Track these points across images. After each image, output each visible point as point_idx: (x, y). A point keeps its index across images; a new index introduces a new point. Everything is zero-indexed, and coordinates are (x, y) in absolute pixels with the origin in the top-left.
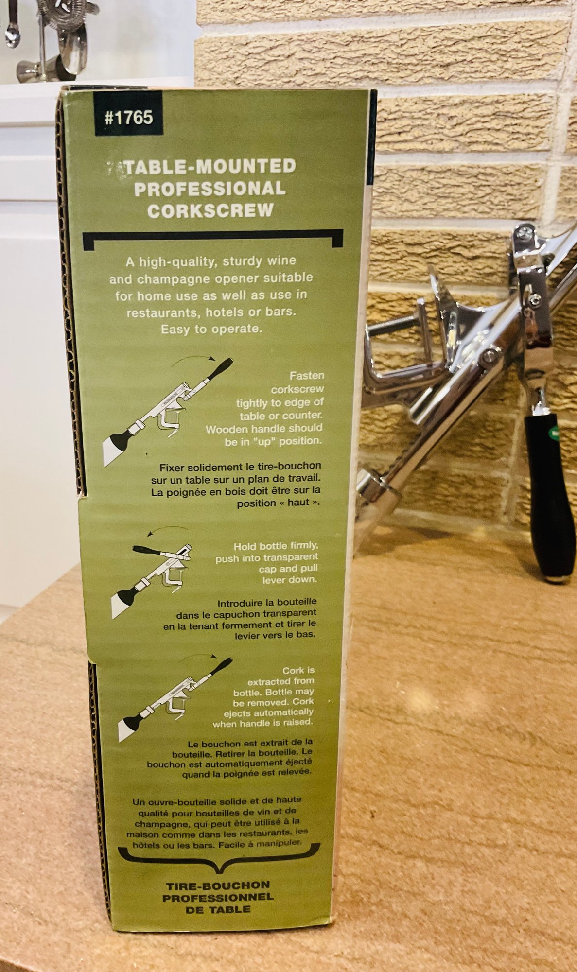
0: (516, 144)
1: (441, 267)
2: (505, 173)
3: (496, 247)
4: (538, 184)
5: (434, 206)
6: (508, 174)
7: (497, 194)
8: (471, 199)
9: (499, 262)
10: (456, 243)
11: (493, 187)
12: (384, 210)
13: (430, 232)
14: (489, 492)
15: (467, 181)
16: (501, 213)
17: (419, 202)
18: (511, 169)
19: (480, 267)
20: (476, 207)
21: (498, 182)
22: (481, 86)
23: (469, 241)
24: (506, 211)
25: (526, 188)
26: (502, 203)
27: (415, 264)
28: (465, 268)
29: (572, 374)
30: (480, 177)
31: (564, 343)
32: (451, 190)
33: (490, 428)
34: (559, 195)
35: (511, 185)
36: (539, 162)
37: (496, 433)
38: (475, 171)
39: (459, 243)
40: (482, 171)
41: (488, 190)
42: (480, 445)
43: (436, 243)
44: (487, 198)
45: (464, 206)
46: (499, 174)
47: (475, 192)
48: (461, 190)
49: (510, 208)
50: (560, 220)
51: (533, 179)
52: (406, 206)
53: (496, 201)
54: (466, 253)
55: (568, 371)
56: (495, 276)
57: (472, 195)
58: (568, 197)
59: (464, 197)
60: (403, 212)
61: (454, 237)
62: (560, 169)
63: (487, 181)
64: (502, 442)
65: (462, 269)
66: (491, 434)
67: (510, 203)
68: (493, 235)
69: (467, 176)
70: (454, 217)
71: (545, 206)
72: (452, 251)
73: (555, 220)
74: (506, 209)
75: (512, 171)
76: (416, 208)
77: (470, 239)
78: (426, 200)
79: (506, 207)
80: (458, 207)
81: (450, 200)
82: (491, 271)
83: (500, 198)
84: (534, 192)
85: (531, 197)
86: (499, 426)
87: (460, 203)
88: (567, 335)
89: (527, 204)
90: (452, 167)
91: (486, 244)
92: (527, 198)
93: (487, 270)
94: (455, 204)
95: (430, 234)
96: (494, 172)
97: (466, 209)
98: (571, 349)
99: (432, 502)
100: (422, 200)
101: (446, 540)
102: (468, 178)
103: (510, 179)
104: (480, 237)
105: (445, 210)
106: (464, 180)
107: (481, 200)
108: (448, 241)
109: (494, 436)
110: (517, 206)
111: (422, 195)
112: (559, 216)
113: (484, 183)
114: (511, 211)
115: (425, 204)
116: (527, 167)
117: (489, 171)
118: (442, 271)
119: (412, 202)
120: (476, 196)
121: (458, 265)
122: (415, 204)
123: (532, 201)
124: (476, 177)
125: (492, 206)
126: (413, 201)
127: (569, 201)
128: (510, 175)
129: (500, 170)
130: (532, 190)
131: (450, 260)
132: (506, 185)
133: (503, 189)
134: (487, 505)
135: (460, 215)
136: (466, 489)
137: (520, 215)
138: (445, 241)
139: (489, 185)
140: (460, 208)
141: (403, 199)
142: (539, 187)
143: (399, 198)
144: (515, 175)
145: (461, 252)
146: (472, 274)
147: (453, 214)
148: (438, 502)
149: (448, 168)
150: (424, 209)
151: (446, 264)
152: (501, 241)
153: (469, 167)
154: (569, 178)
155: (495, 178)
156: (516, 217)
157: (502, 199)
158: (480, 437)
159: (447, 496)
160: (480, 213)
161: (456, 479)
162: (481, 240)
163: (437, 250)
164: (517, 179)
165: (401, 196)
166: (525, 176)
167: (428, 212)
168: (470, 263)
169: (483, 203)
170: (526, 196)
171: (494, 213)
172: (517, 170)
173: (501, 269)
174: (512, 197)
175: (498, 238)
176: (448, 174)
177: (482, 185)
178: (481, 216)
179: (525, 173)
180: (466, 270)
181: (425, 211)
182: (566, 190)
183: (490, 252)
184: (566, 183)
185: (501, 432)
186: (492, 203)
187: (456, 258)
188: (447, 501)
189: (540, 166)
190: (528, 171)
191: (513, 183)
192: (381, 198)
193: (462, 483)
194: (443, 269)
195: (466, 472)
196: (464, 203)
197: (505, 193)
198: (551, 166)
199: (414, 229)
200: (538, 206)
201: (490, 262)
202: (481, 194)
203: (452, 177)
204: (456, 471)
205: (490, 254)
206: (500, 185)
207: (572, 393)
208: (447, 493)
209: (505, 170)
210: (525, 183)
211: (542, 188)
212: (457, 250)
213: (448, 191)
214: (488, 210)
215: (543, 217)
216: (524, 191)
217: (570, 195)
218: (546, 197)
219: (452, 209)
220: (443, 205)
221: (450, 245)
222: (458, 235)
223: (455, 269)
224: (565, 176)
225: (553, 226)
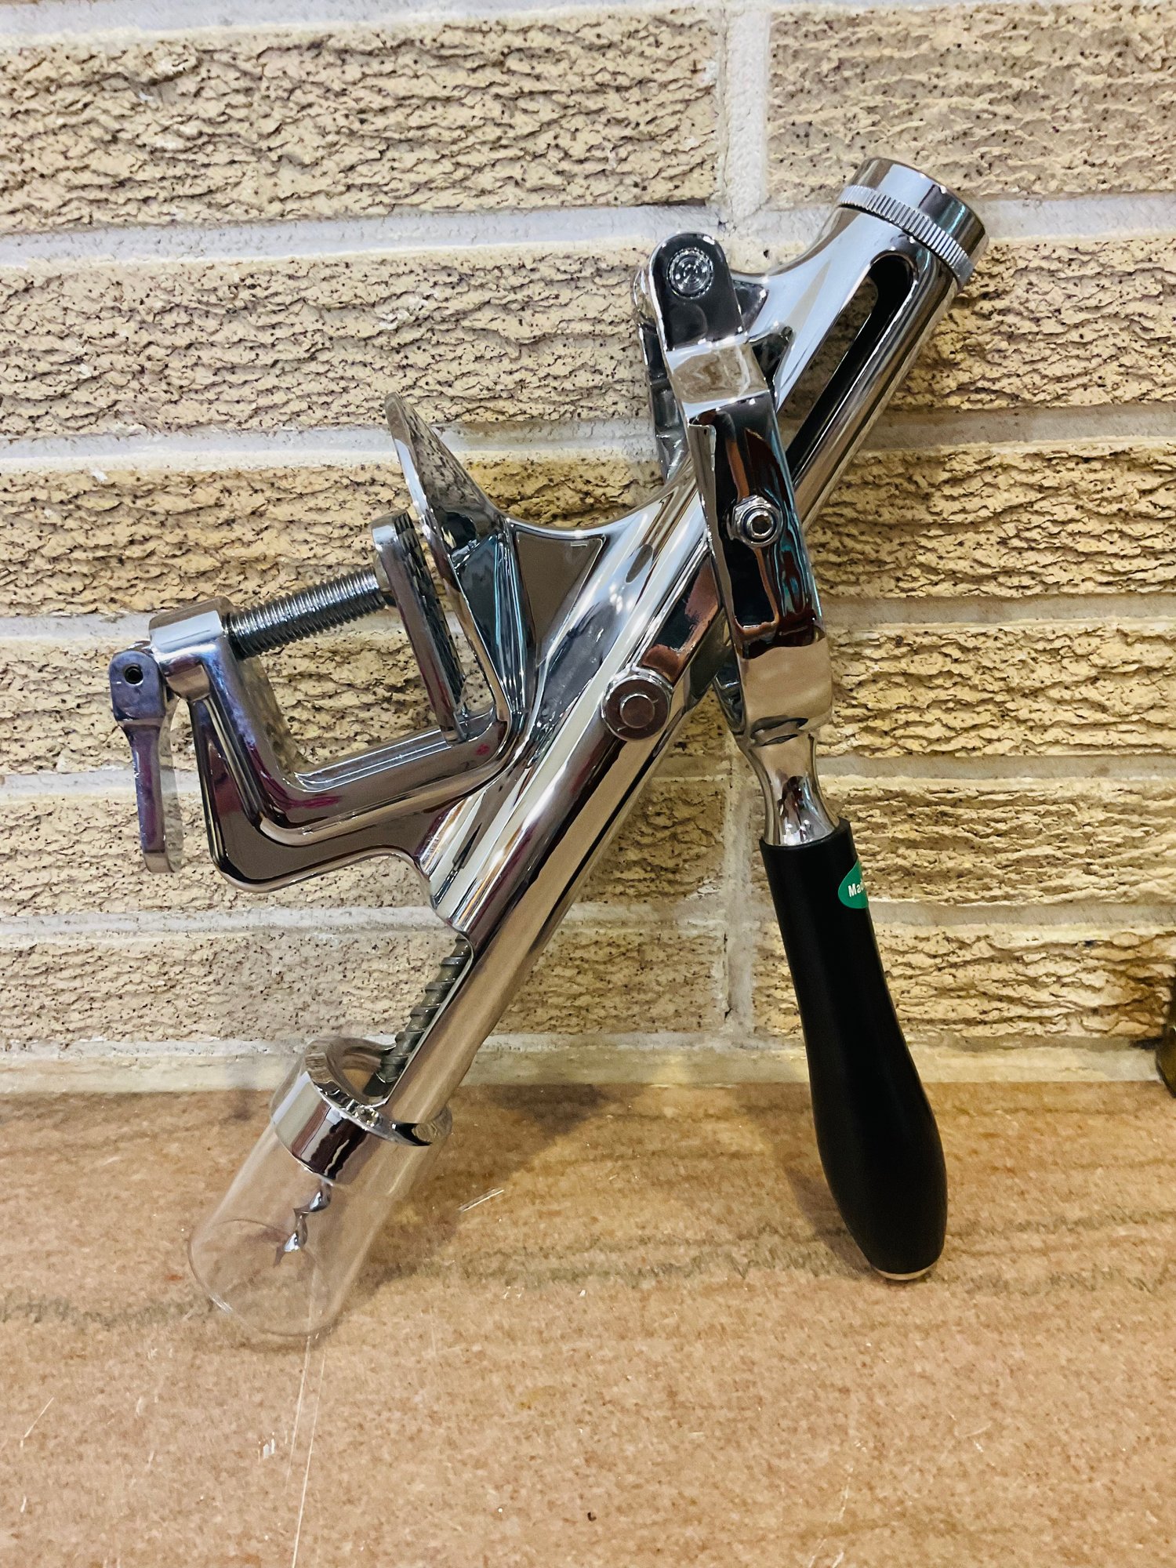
1: (442, 377)
2: (591, 48)
3: (601, 304)
4: (704, 80)
5: (380, 173)
6: (603, 49)
7: (579, 121)
8: (496, 145)
9: (615, 349)
10: (476, 297)
11: (562, 99)
12: (220, 198)
13: (383, 262)
15: (474, 80)
16: (600, 186)
17: (329, 165)
18: (611, 32)
19: (559, 369)
20: (516, 172)
21: (575, 82)
23: (514, 289)
24: (613, 180)
25: (664, 96)
26: (598, 154)
27: (360, 372)
28: (517, 376)
30: (512, 63)
32: (426, 116)
33: (661, 821)
34: (773, 113)
35: (618, 89)
37: (679, 829)
38: (495, 44)
39: (486, 295)
40: (518, 42)
41: (546, 110)
42: (641, 863)
43: (412, 301)
44: (546, 138)
45: (479, 170)
46: (575, 50)
47: (506, 119)
48: (459, 115)
49: (625, 167)
50: (783, 199)
51: (685, 64)
52: (289, 180)
53: (578, 150)
54: (510, 327)
56: (611, 397)
57: (498, 132)
58: (800, 119)
59: (471, 140)
60: (281, 200)
61: (463, 278)
62: (765, 26)
63: (538, 78)
64: (696, 850)
65: (509, 381)
66: (667, 833)
67: (623, 153)
68: (583, 262)
69: (469, 64)
70: (451, 210)
71: (734, 153)
72: (466, 323)
73: (769, 199)
74: (613, 172)
75: (616, 38)
76: (323, 184)
77: (516, 281)
78: (351, 155)
79: (612, 165)
80: (460, 173)
81: (429, 153)
82: (598, 380)
83: (587, 137)
84: (695, 111)
85: (685, 129)
86: (682, 812)
87: (461, 159)
89: (675, 152)
90: (415, 35)
91: (566, 294)
92: (676, 129)
93: (584, 379)
94: (447, 165)
95: (385, 272)
96: (556, 43)
97: (485, 180)
100: (336, 157)
102: (474, 70)
103: (611, 67)
104: (545, 271)
105: (418, 188)
106: (461, 77)
107: (529, 145)
108: (448, 292)
109: (674, 836)
110: (644, 160)
111: (331, 138)
112: (778, 187)
113: (528, 85)
114: (629, 181)
115: (352, 168)
116: (660, 21)
117: (538, 40)
118: (450, 392)
119: (304, 166)
120: (511, 134)
121: (493, 369)
122: (318, 171)
123: (692, 142)
124: (499, 64)
125: (565, 166)
126: (307, 160)
127: (804, 135)
128: (610, 54)
129: (575, 37)
130: (687, 102)
131: (468, 352)
132: (601, 88)
133: (593, 103)
135: (471, 203)
136: (621, 974)
137: (660, 189)
139: (545, 93)
140: (466, 178)
141: (274, 156)
142: (708, 90)
143: (257, 152)
144: (625, 54)
145: (494, 326)
146: (538, 393)
147: (447, 198)
149: (402, 37)
150: (349, 188)
151: (455, 368)
152: (613, 281)
153: (470, 30)
154: (796, 55)
155: (565, 65)
156: (647, 199)
157: (595, 140)
158: (639, 845)
160: (535, 190)
161: (590, 954)
162: (550, 283)
163: (418, 323)
164: (634, 68)
165: (264, 145)
166: (660, 52)
167: (365, 197)
168: (526, 361)
169: (535, 156)
170: (671, 122)
171: (575, 189)
172: (631, 35)
173: (623, 373)
174: (628, 132)
175: (599, 272)
176: (406, 58)
177: (521, 94)
178: (535, 200)
179: (658, 44)
180: (522, 384)
181: (354, 195)
182: (791, 95)
183: (584, 319)
184: (791, 73)
185: (690, 827)
186: (567, 155)
187: (483, 346)
189: (702, 16)
190: (665, 36)
191: (622, 81)
192: (201, 158)
193: (610, 960)
195: (614, 933)
196: (474, 159)
197: (603, 118)
198: (735, 15)
199: (331, 256)
200: (712, 156)
201: (588, 352)
202: (523, 124)
203: (421, 69)
204: (590, 933)
205: (587, 327)
206: (581, 91)
209: (589, 35)
210: (659, 77)
211: (717, 92)
212: (482, 319)
213: (414, 121)
214: (558, 181)
215: (731, 191)
216: (662, 105)
217: (807, 111)
218: (733, 123)
219: (439, 183)
220: (410, 170)
221: (454, 306)
222: (474, 269)
223: (488, 383)
224: (786, 47)
225: (763, 219)
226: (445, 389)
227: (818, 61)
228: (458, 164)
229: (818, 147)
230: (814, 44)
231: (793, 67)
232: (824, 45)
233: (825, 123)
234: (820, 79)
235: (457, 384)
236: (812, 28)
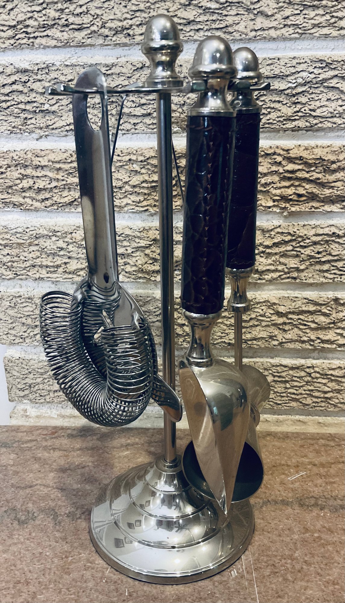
1: (311, 107)
5: (300, 20)
10: (331, 73)
12: (230, 29)
13: (294, 58)
17: (278, 16)
27: (277, 105)
39: (336, 72)
43: (304, 74)
52: (260, 22)
59: (340, 6)
60: (256, 31)
61: (328, 65)
70: (326, 36)
72: (325, 84)
76: (274, 24)
78: (288, 12)
80: (333, 20)
81: (321, 11)
87: (334, 14)
94: (328, 17)
95: (294, 62)
100: (282, 13)
105: (314, 26)
108: (320, 71)
111: (281, 4)
115: (287, 17)
119: (267, 16)
121: (334, 105)
122: (273, 18)
126: (270, 14)
131: (324, 97)
135: (335, 33)
138: (316, 71)
140: (335, 22)
141: (255, 12)
143: (248, 10)
145: (337, 86)
147: (325, 31)
150: (285, 26)
151: (318, 104)
163: (304, 85)
165: (252, 7)
167: (291, 30)
181: (287, 29)
187: (330, 95)
192: (225, 12)
194: (314, 111)
199: (272, 56)
212: (333, 83)
219: (324, 24)
220: (312, 19)
221: (322, 77)
222: (334, 61)
223: (331, 110)
226: (312, 113)
228: (333, 16)
235: (318, 111)
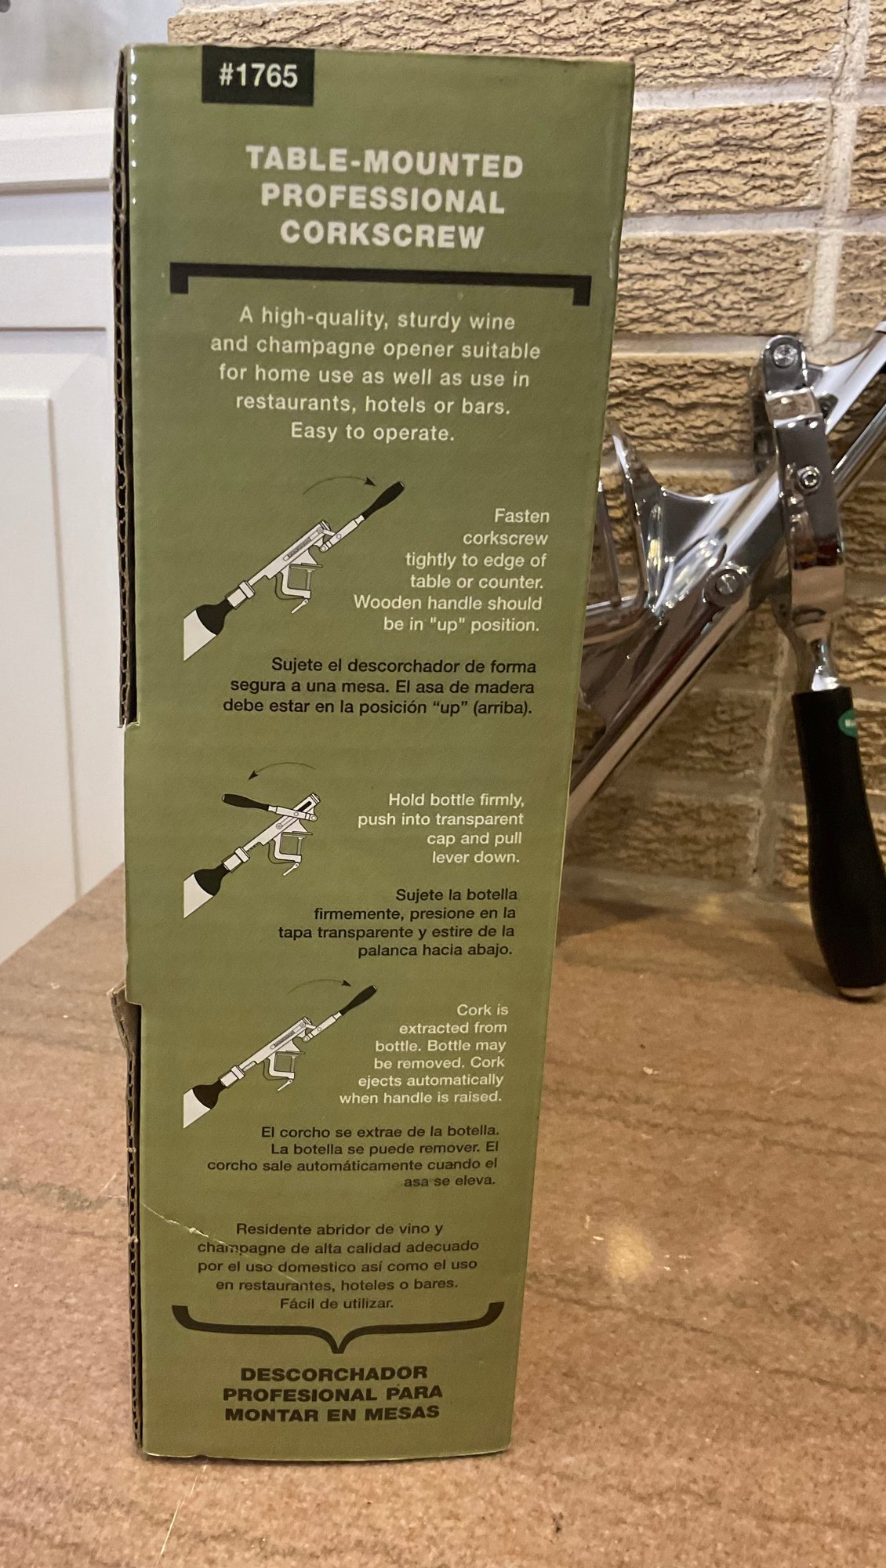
0: (760, 198)
1: (629, 424)
2: (740, 251)
3: (728, 387)
4: (803, 269)
6: (747, 252)
7: (728, 289)
8: (680, 300)
9: (733, 413)
10: (656, 381)
11: (720, 277)
14: (723, 834)
15: (671, 267)
16: (736, 323)
18: (752, 243)
19: (699, 423)
20: (689, 314)
21: (729, 268)
22: (693, 94)
23: (679, 377)
24: (744, 320)
25: (779, 277)
26: (737, 306)
28: (673, 426)
29: (870, 615)
30: (696, 258)
31: (854, 558)
32: (644, 284)
33: (724, 717)
34: (840, 288)
35: (753, 273)
36: (802, 229)
37: (736, 725)
38: (688, 247)
39: (661, 380)
40: (700, 247)
41: (710, 283)
42: (708, 746)
43: (619, 381)
44: (709, 297)
45: (668, 312)
46: (731, 252)
47: (688, 287)
48: (662, 284)
49: (752, 314)
50: (842, 335)
51: (793, 261)
53: (726, 303)
54: (673, 398)
55: (864, 610)
56: (727, 441)
57: (682, 293)
58: (856, 291)
59: (666, 297)
61: (651, 371)
62: (840, 242)
63: (708, 266)
64: (746, 741)
65: (667, 428)
66: (727, 727)
67: (751, 306)
68: (722, 363)
69: (671, 258)
70: (649, 334)
71: (816, 309)
72: (647, 395)
73: (834, 335)
74: (744, 316)
75: (755, 247)
77: (680, 373)
79: (745, 312)
80: (657, 314)
81: (642, 303)
82: (721, 430)
83: (732, 297)
84: (795, 285)
85: (788, 295)
86: (740, 712)
87: (660, 307)
88: (860, 544)
89: (782, 307)
90: (644, 242)
91: (708, 381)
92: (783, 294)
93: (712, 429)
94: (651, 310)
96: (721, 249)
97: (671, 318)
98: (868, 569)
99: (623, 854)
101: (649, 922)
102: (673, 261)
103: (750, 261)
104: (698, 368)
105: (633, 321)
106: (666, 265)
107: (699, 301)
108: (640, 378)
109: (732, 730)
110: (764, 310)
112: (841, 328)
113: (703, 270)
114: (753, 321)
116: (780, 238)
117: (711, 247)
118: (631, 433)
120: (689, 294)
121: (658, 422)
123: (792, 302)
124: (688, 259)
125: (718, 312)
127: (857, 300)
128: (750, 255)
129: (732, 246)
130: (791, 281)
131: (645, 412)
132: (743, 272)
133: (737, 280)
134: (722, 856)
136: (684, 828)
137: (770, 326)
138: (634, 378)
139: (712, 274)
140: (660, 317)
142: (804, 275)
144: (759, 255)
145: (664, 397)
146: (685, 436)
147: (648, 327)
148: (632, 853)
149: (637, 243)
151: (637, 420)
152: (736, 375)
153: (675, 241)
154: (856, 258)
155: (724, 260)
156: (762, 331)
157: (735, 298)
158: (707, 734)
159: (649, 842)
160: (698, 324)
161: (663, 811)
162: (700, 374)
164: (763, 262)
166: (778, 254)
168: (680, 418)
169: (702, 306)
170: (781, 291)
171: (722, 324)
172: (764, 245)
173: (737, 427)
174: (755, 295)
175: (730, 370)
176: (638, 255)
177: (698, 274)
178: (698, 330)
179: (778, 250)
180: (675, 430)
182: (852, 279)
183: (718, 395)
184: (852, 267)
185: (744, 724)
186: (719, 307)
187: (654, 409)
188: (650, 851)
189: (804, 236)
190: (782, 246)
191: (755, 268)
193: (676, 818)
194: (632, 429)
195: (682, 798)
196: (667, 307)
197: (742, 288)
198: (824, 237)
200: (803, 310)
201: (716, 415)
202: (697, 289)
203: (645, 260)
204: (666, 796)
205: (718, 400)
206: (733, 273)
207: (871, 648)
208: (649, 836)
209: (740, 245)
210: (777, 267)
211: (809, 276)
212: (658, 393)
213: (636, 286)
214: (712, 320)
215: (812, 329)
216: (777, 282)
217: (860, 288)
218: (817, 293)
219: (645, 319)
220: (630, 312)
221: (644, 385)
222: (658, 366)
223: (654, 428)
224: (851, 254)
225: (831, 346)
227: (869, 261)
228: (657, 310)
229: (865, 307)
230: (867, 253)
231: (854, 264)
232: (872, 253)
233: (871, 294)
234: (869, 271)
235: (637, 430)
236: (866, 244)
